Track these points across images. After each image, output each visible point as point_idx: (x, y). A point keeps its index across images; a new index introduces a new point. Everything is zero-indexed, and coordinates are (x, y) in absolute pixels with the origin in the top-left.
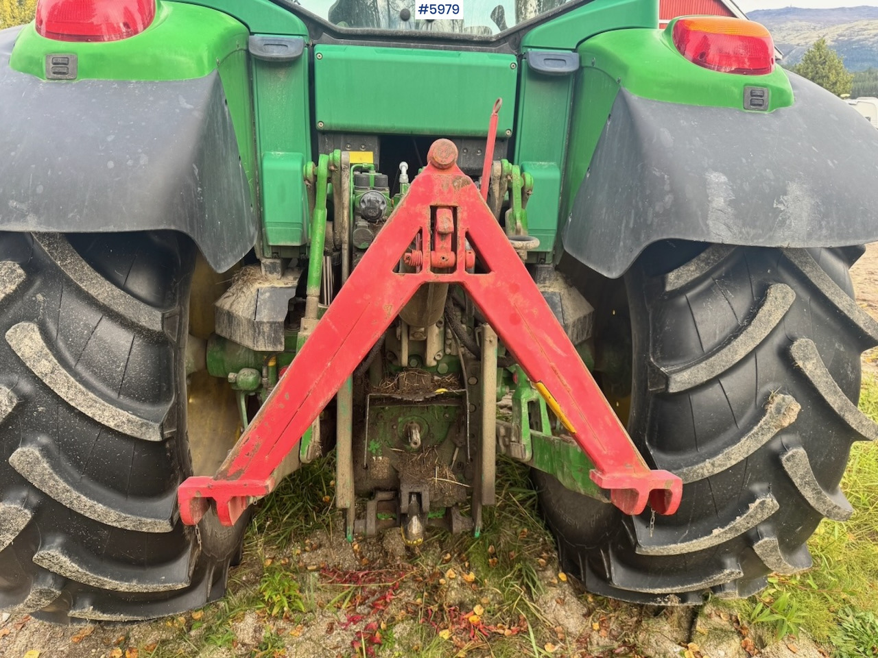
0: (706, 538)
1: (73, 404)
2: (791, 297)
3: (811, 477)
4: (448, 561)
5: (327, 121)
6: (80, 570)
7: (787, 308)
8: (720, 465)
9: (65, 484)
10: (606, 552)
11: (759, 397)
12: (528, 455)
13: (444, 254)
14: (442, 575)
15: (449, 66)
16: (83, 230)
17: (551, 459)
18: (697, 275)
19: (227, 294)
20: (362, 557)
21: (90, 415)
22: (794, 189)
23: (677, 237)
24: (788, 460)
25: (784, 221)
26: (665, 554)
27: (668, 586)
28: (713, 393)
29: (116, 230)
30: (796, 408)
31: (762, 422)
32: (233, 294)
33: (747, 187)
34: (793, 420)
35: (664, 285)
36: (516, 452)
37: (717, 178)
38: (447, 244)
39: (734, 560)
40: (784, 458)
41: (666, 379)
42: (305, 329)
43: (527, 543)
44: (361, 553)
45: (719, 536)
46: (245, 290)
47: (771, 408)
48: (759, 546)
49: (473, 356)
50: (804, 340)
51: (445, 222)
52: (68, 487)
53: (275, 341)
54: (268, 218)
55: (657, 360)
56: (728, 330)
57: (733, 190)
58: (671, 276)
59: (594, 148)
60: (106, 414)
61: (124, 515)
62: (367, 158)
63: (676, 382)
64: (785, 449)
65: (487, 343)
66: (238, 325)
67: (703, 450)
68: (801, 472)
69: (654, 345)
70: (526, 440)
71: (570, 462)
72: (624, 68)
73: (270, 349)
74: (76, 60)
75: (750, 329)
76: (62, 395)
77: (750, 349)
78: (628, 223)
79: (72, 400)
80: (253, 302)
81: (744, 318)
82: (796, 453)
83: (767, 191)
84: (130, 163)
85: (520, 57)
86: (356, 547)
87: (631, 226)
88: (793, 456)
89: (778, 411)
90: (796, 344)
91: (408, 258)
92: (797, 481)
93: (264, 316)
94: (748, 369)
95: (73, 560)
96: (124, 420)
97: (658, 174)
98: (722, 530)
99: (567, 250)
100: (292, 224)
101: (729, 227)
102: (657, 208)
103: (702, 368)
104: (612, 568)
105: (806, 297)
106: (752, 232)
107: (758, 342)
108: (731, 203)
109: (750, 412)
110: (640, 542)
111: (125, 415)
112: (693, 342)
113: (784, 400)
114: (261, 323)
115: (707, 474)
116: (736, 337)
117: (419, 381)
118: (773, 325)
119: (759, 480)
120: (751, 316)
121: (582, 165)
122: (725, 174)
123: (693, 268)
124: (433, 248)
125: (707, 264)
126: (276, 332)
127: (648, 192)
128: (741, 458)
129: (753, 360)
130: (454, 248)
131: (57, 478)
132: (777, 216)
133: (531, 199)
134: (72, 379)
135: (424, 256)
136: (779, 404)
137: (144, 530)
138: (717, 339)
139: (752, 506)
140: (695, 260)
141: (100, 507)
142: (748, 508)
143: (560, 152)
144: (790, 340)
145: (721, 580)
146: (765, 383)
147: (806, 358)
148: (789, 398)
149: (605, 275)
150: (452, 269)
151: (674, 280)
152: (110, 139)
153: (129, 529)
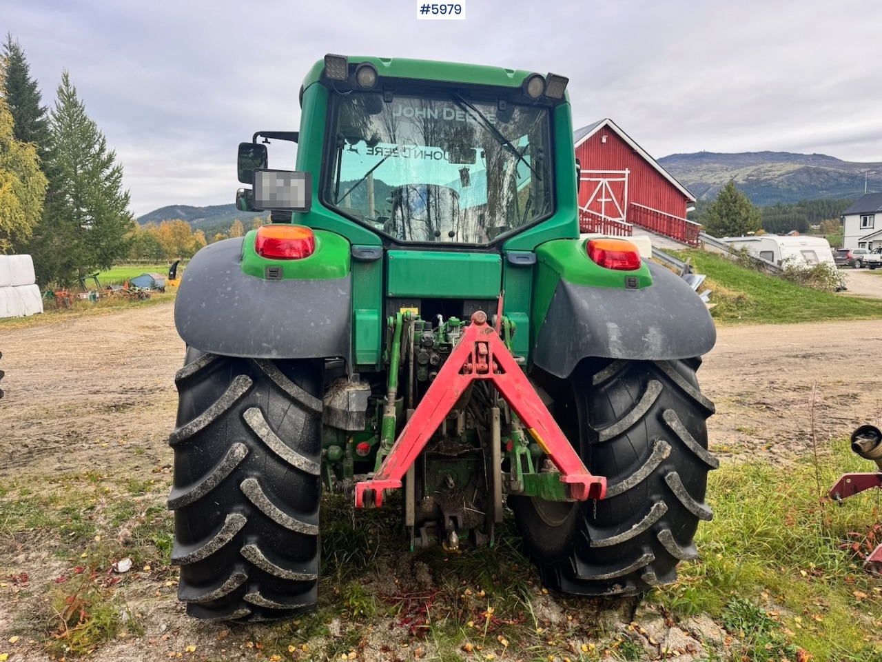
0: (629, 531)
1: (277, 453)
2: (660, 387)
3: (683, 489)
4: (464, 585)
5: (394, 292)
6: (265, 559)
7: (658, 393)
8: (631, 483)
9: (268, 501)
10: (573, 557)
11: (649, 443)
12: (522, 487)
13: (482, 364)
14: (463, 593)
15: (464, 262)
16: (300, 357)
17: (537, 487)
18: (609, 376)
19: (326, 396)
20: (402, 588)
21: (286, 459)
22: (652, 330)
23: (595, 355)
24: (668, 478)
25: (648, 347)
26: (607, 545)
27: (612, 572)
28: (624, 441)
29: (316, 357)
30: (669, 448)
31: (651, 457)
32: (331, 396)
33: (628, 329)
34: (668, 455)
35: (592, 382)
36: (514, 487)
37: (612, 326)
38: (484, 360)
39: (648, 548)
40: (666, 478)
41: (597, 434)
42: (388, 412)
43: (518, 572)
44: (401, 585)
45: (635, 530)
46: (339, 392)
47: (656, 448)
48: (661, 535)
49: (485, 429)
50: (669, 410)
51: (483, 349)
52: (270, 503)
53: (359, 424)
54: (358, 348)
55: (592, 425)
56: (628, 406)
57: (621, 332)
58: (595, 377)
59: (548, 306)
60: (294, 458)
61: (296, 521)
62: (414, 312)
63: (602, 436)
64: (666, 473)
65: (494, 419)
66: (335, 414)
67: (622, 476)
68: (677, 486)
69: (590, 417)
70: (520, 478)
71: (548, 483)
72: (561, 267)
73: (356, 429)
74: (282, 270)
75: (640, 404)
76: (272, 448)
77: (640, 416)
78: (569, 348)
79: (277, 450)
80: (346, 400)
81: (637, 399)
82: (672, 474)
83: (638, 332)
84: (322, 323)
85: (502, 255)
86: (397, 581)
87: (571, 350)
88: (671, 476)
89: (659, 449)
90: (665, 412)
91: (466, 367)
92: (675, 492)
93: (353, 408)
94: (642, 427)
95: (262, 553)
96: (303, 462)
97: (582, 324)
98: (638, 525)
99: (536, 364)
100: (372, 351)
101: (620, 350)
102: (584, 341)
103: (616, 427)
104: (577, 565)
105: (669, 387)
106: (632, 353)
107: (645, 412)
108: (620, 338)
109: (645, 451)
110: (592, 538)
111: (304, 459)
112: (610, 415)
113: (661, 443)
114: (352, 412)
115: (625, 489)
116: (632, 409)
117: (451, 446)
118: (652, 402)
119: (655, 493)
120: (639, 398)
121: (542, 316)
122: (616, 323)
123: (606, 372)
124: (477, 362)
125: (614, 370)
126: (360, 418)
127: (578, 333)
128: (643, 479)
129: (644, 423)
130: (487, 362)
131: (265, 497)
132: (644, 344)
133: (514, 334)
134: (278, 439)
135: (474, 366)
136: (659, 446)
137: (305, 532)
138: (623, 411)
139: (653, 508)
140: (607, 368)
141: (285, 516)
142: (650, 510)
143: (527, 306)
144: (662, 411)
145: (642, 563)
146: (651, 435)
147: (671, 420)
148: (664, 442)
149: (560, 377)
150: (486, 372)
151: (598, 378)
152: (310, 311)
153: (297, 531)
